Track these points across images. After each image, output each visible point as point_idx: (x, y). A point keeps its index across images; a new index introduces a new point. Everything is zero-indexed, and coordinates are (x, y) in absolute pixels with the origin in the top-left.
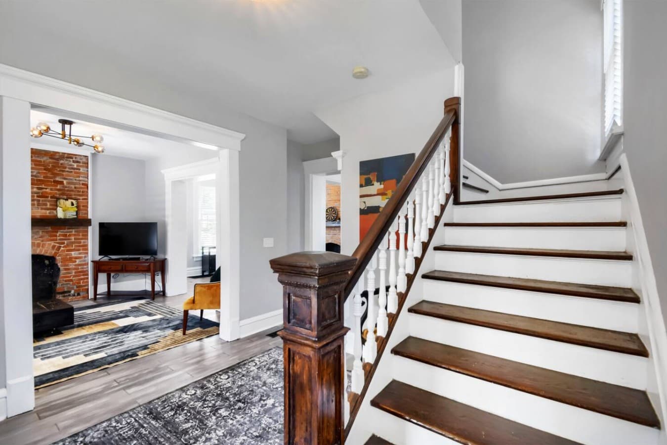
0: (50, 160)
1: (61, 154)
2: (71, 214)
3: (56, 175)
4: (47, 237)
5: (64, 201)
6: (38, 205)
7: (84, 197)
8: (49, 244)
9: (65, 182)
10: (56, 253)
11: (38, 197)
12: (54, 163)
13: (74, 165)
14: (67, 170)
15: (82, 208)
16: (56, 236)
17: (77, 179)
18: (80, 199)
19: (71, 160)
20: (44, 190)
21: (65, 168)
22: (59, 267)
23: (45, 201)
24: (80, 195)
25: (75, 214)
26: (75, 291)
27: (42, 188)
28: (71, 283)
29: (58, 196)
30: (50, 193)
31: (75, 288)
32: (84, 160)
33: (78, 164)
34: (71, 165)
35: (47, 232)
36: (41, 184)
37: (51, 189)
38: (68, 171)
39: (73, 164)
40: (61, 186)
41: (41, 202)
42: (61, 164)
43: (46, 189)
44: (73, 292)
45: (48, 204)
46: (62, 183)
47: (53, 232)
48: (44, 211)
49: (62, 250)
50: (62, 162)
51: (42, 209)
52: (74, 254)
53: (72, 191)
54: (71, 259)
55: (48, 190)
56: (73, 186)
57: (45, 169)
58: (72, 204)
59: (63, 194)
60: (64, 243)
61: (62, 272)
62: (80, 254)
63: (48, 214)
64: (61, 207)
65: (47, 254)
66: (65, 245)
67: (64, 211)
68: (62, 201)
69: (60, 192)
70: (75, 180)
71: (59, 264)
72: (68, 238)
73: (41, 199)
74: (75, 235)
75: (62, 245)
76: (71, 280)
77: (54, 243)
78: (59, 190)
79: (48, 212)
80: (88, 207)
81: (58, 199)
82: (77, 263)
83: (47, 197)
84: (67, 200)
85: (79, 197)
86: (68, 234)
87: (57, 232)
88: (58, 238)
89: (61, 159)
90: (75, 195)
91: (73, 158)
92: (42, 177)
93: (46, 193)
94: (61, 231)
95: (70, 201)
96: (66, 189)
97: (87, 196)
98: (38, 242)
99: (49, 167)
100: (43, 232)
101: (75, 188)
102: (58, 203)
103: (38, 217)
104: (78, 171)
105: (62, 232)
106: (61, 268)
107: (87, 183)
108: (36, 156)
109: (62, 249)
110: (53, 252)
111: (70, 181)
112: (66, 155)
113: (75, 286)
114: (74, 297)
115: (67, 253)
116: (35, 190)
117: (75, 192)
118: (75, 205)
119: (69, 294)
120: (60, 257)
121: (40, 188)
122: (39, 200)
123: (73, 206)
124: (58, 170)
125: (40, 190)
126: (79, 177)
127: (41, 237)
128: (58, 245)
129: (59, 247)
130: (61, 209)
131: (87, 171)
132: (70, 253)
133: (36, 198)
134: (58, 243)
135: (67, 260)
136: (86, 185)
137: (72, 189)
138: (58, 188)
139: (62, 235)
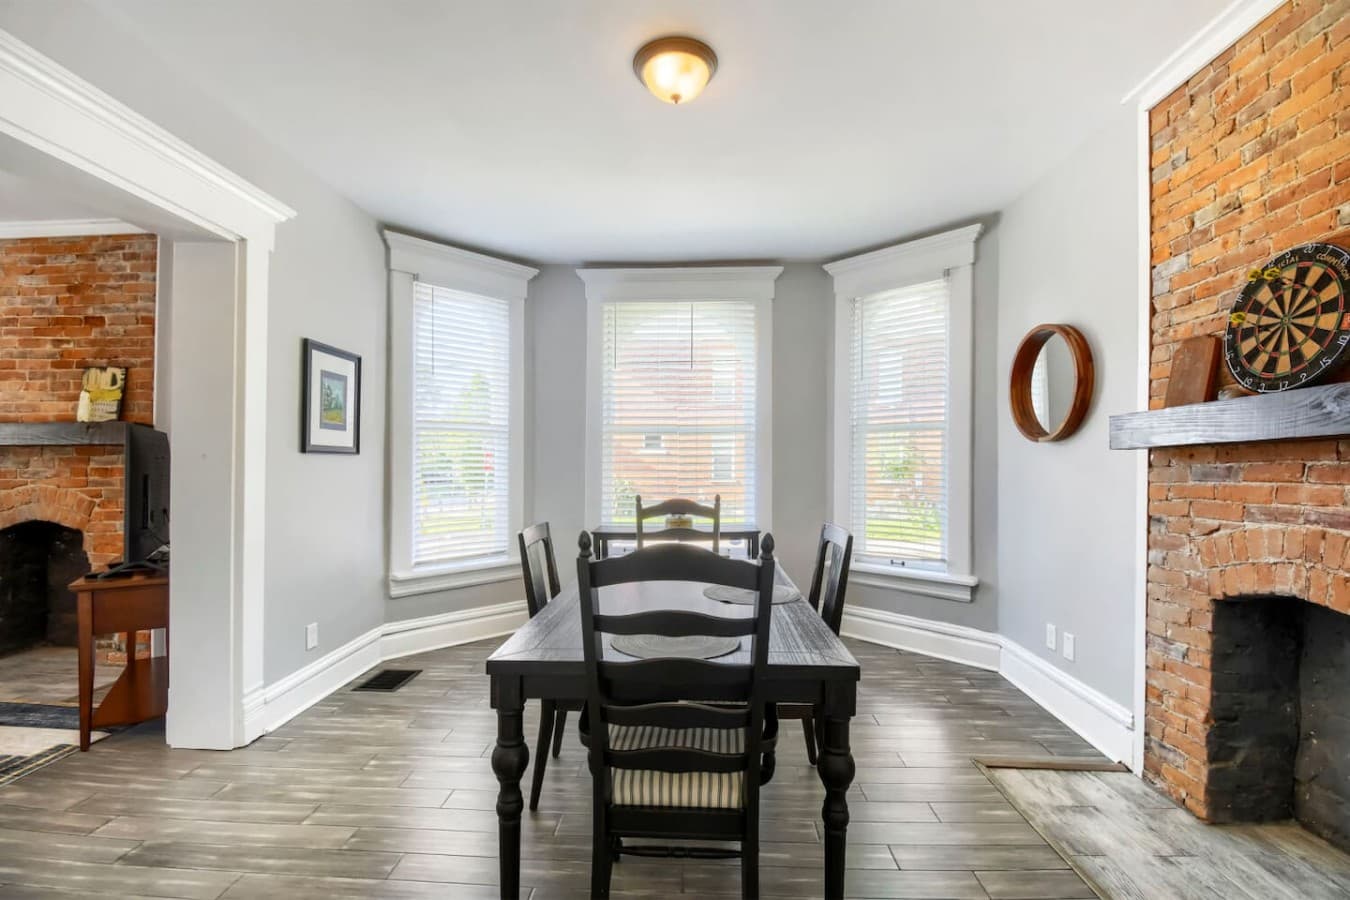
0: (79, 262)
1: (100, 240)
2: (106, 410)
3: (89, 301)
4: (67, 475)
5: (98, 371)
6: (53, 389)
7: (143, 359)
8: (72, 494)
9: (107, 316)
10: (84, 522)
11: (54, 365)
12: (87, 267)
13: (124, 268)
14: (112, 283)
15: (137, 391)
16: (85, 473)
17: (132, 306)
18: (134, 366)
19: (120, 252)
20: (65, 346)
21: (107, 277)
22: (91, 560)
23: (66, 374)
24: (135, 355)
25: (115, 409)
27: (61, 342)
29: (90, 360)
30: (76, 354)
32: (147, 248)
33: (134, 262)
34: (119, 268)
36: (59, 331)
37: (78, 343)
38: (112, 287)
39: (123, 263)
40: (98, 330)
41: (58, 380)
42: (100, 269)
43: (68, 342)
46: (101, 320)
47: (81, 461)
48: (62, 404)
49: (97, 513)
50: (100, 262)
51: (61, 398)
53: (119, 342)
54: (115, 543)
55: (71, 346)
56: (121, 329)
57: (69, 290)
58: (114, 381)
59: (98, 355)
60: (99, 495)
63: (67, 412)
64: (89, 392)
65: (66, 524)
66: (102, 498)
67: (91, 401)
68: (93, 372)
69: (96, 348)
70: (127, 309)
71: (89, 553)
72: (108, 479)
73: (58, 371)
75: (97, 501)
77: (82, 492)
78: (93, 343)
79: (67, 405)
80: (152, 389)
81: (88, 367)
83: (69, 365)
84: (103, 369)
85: (133, 360)
86: (109, 467)
87: (88, 463)
88: (91, 479)
89: (100, 256)
90: (125, 353)
91: (123, 248)
92: (62, 310)
93: (70, 353)
94: (96, 458)
95: (111, 371)
96: (107, 338)
97: (152, 354)
98: (50, 487)
99: (76, 283)
100: (61, 459)
101: (125, 332)
102: (85, 381)
104: (133, 282)
105: (97, 462)
107: (152, 315)
108: (54, 256)
109: (97, 509)
110: (78, 518)
111: (116, 314)
112: (110, 241)
114: (119, 654)
115: (105, 522)
116: (49, 348)
117: (126, 346)
118: (120, 383)
119: (109, 642)
120: (91, 534)
121: (57, 343)
122: (54, 376)
123: (114, 387)
124: (94, 286)
125: (58, 347)
126: (135, 299)
127: (55, 476)
128: (89, 499)
129: (92, 505)
130: (87, 395)
131: (154, 279)
132: (111, 525)
133: (49, 369)
134: (88, 493)
135: (107, 544)
136: (150, 321)
137: (119, 337)
138: (92, 337)
139: (97, 469)
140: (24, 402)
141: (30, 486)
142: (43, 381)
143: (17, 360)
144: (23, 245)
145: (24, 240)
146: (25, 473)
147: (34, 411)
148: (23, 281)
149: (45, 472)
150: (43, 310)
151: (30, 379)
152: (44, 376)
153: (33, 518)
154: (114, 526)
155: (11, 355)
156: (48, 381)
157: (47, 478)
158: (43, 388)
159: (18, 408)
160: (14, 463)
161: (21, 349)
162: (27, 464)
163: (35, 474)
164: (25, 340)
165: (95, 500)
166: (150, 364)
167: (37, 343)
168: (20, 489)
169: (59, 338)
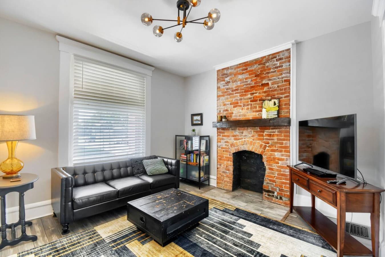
0: (259, 66)
1: (267, 57)
2: (273, 114)
3: (263, 78)
4: (256, 136)
5: (268, 101)
6: (251, 109)
7: (285, 95)
8: (258, 143)
9: (270, 82)
10: (263, 152)
11: (251, 101)
12: (262, 67)
14: (272, 70)
15: (284, 106)
16: (263, 136)
17: (280, 77)
18: (282, 98)
19: (275, 59)
20: (255, 94)
21: (270, 69)
22: (265, 165)
23: (255, 104)
24: (282, 94)
25: (276, 113)
26: (278, 193)
27: (253, 93)
28: (274, 184)
29: (264, 98)
30: (259, 97)
31: (278, 191)
32: (287, 54)
33: (281, 61)
34: (275, 65)
35: (257, 132)
36: (253, 90)
37: (260, 93)
38: (272, 72)
39: (276, 63)
40: (267, 87)
41: (253, 106)
42: (267, 67)
43: (256, 93)
44: (276, 194)
45: (258, 106)
46: (267, 84)
47: (261, 132)
48: (254, 113)
49: (267, 149)
50: (267, 64)
51: (253, 112)
52: (277, 155)
53: (275, 90)
54: (275, 160)
55: (257, 94)
56: (276, 86)
57: (256, 76)
58: (275, 104)
59: (268, 96)
61: (267, 171)
62: (282, 155)
63: (257, 116)
64: (265, 108)
65: (256, 152)
66: (270, 144)
67: (267, 111)
68: (266, 102)
69: (266, 94)
70: (278, 78)
71: (265, 163)
72: (272, 138)
73: (252, 103)
74: (277, 135)
75: (268, 145)
76: (274, 181)
77: (261, 142)
78: (265, 92)
79: (257, 113)
80: (290, 105)
81: (264, 100)
82: (279, 165)
83: (256, 101)
84: (270, 100)
85: (281, 96)
86: (272, 134)
87: (264, 132)
88: (265, 138)
89: (267, 62)
90: (278, 94)
91: (276, 57)
92: (254, 83)
93: (257, 97)
94: (267, 131)
95: (273, 101)
96: (270, 90)
97: (289, 92)
98: (251, 140)
99: (258, 73)
100: (254, 131)
101: (278, 86)
102: (263, 105)
103: (251, 119)
104: (281, 68)
105: (267, 132)
106: (267, 167)
107: (289, 78)
108: (250, 66)
109: (267, 148)
110: (261, 151)
111: (274, 81)
112: (271, 56)
113: (278, 189)
114: (277, 200)
115: (271, 153)
116: (249, 96)
117: (278, 91)
118: (277, 104)
119: (273, 194)
120: (266, 156)
121: (252, 94)
122: (251, 105)
123: (275, 106)
124: (265, 73)
125: (252, 95)
126: (282, 74)
127: (253, 136)
128: (265, 144)
129: (265, 146)
130: (265, 109)
131: (290, 65)
132: (273, 154)
133: (250, 103)
134: (264, 142)
135: (271, 160)
136: (288, 81)
137: (275, 88)
138: (265, 90)
139: (268, 134)
140: (241, 114)
141: (243, 140)
142: (247, 107)
143: (239, 101)
144: (240, 66)
145: (240, 64)
146: (242, 135)
147: (245, 116)
148: (240, 77)
149: (248, 135)
150: (247, 84)
151: (243, 106)
152: (248, 105)
153: (245, 150)
154: (275, 154)
155: (237, 100)
156: (249, 107)
157: (249, 137)
158: (248, 109)
159: (240, 116)
160: (239, 132)
161: (240, 98)
162: (242, 133)
163: (245, 136)
164: (241, 95)
165: (266, 145)
166: (289, 96)
167: (246, 95)
168: (240, 140)
169: (253, 92)
